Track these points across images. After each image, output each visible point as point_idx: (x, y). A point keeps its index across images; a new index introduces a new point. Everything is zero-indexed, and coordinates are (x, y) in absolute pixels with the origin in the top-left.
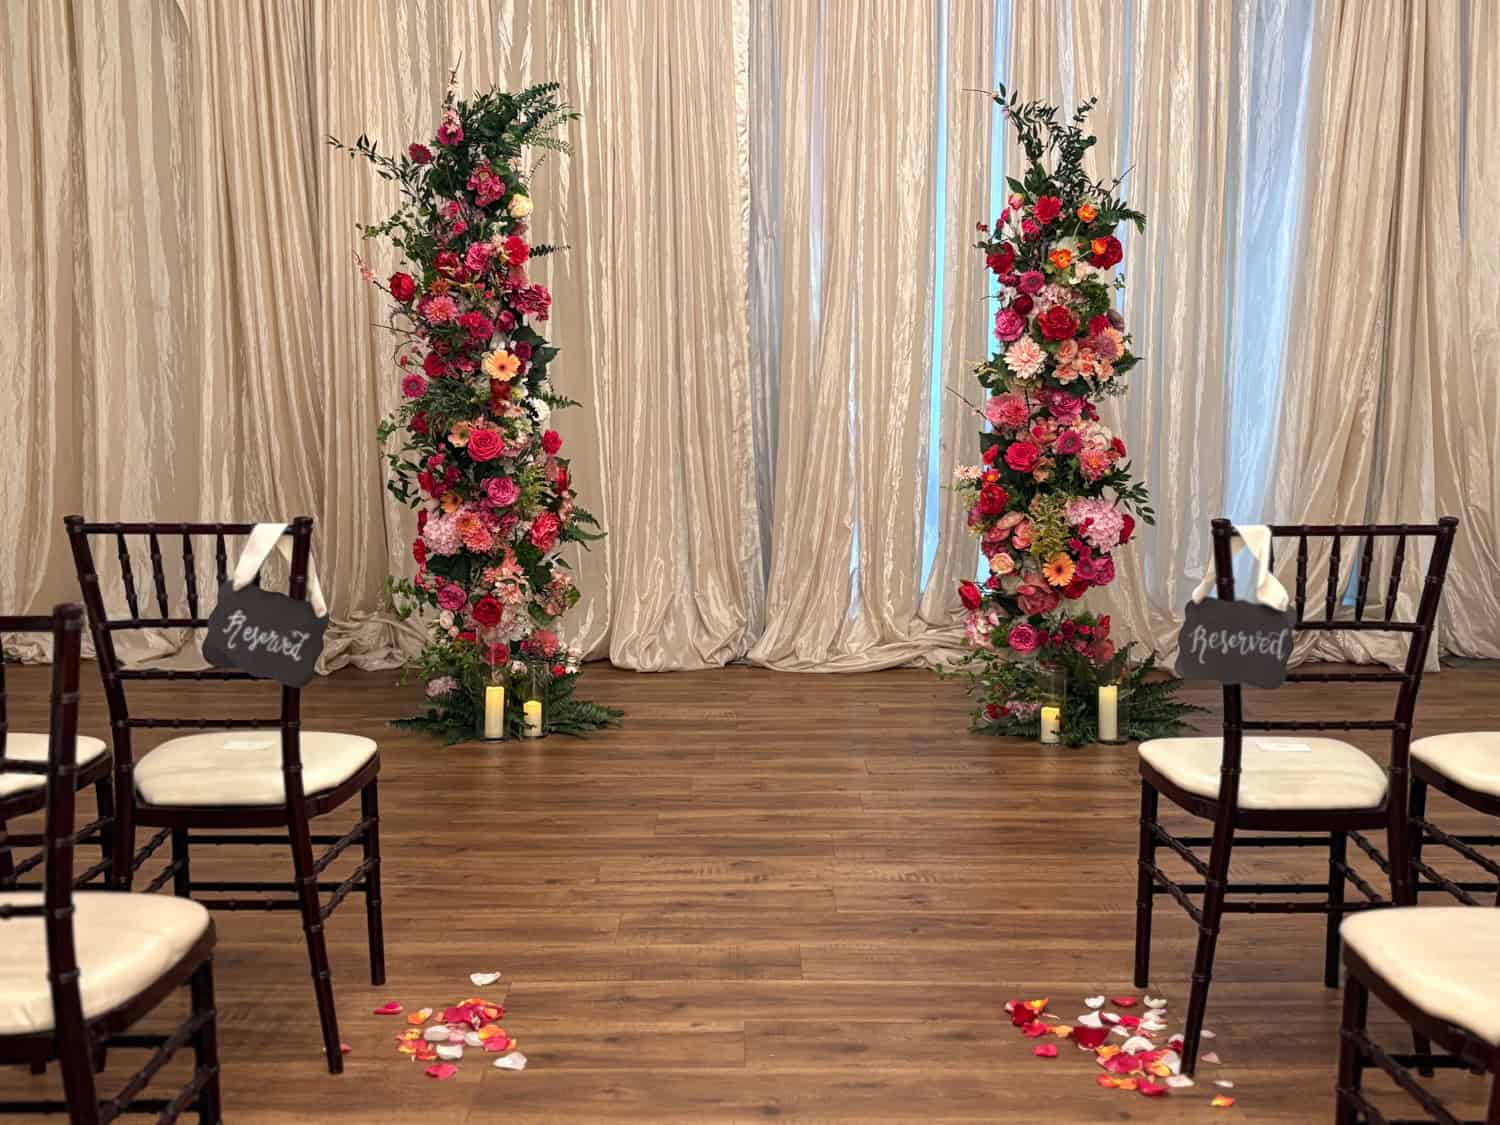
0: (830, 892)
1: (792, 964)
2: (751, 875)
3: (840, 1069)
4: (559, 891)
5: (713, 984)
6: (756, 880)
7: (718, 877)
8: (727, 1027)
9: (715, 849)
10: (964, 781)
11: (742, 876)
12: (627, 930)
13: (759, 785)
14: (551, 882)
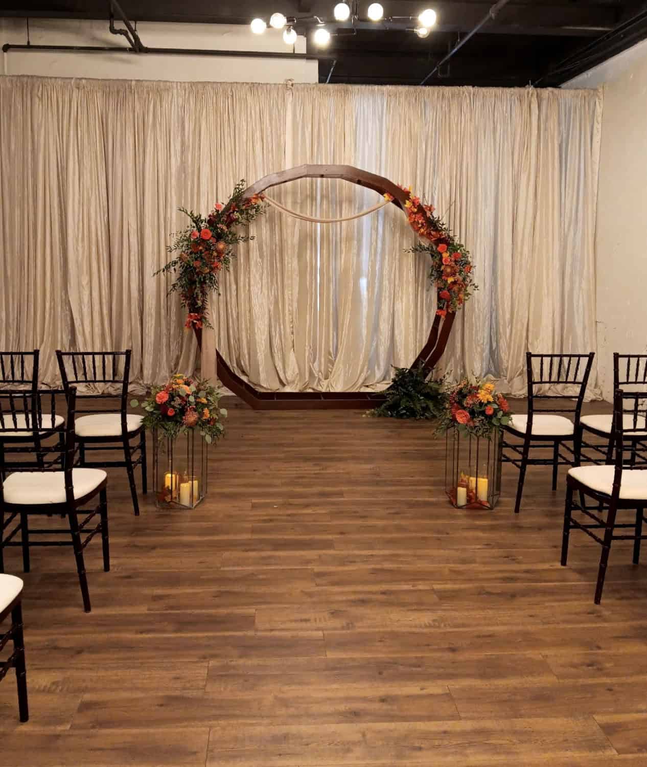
0: (348, 473)
1: (341, 494)
2: (321, 468)
3: (360, 522)
4: (258, 473)
5: (315, 500)
6: (323, 469)
7: (309, 468)
8: (323, 512)
9: (306, 460)
10: (388, 437)
11: (318, 468)
12: (283, 484)
13: (317, 439)
14: (254, 470)
